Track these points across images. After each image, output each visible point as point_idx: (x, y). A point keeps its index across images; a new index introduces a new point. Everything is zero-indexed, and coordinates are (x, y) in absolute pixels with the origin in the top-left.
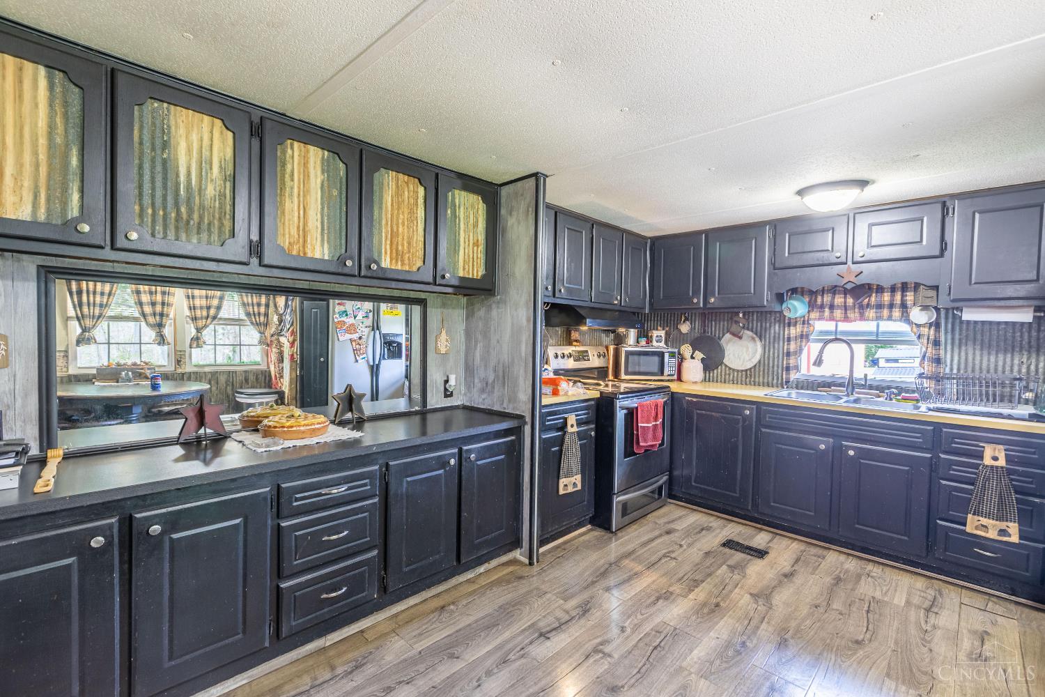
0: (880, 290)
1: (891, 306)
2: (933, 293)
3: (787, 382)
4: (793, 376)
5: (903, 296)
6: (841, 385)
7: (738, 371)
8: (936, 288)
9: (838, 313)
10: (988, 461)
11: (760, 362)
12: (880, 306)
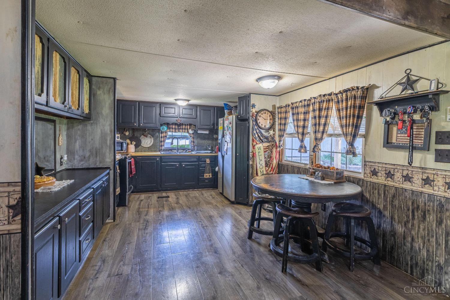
0: (183, 124)
1: (185, 129)
2: (194, 127)
3: (161, 150)
4: (163, 148)
5: (187, 127)
6: (175, 149)
7: (146, 148)
8: (195, 126)
9: (174, 130)
10: (207, 162)
11: (153, 145)
12: (183, 129)
